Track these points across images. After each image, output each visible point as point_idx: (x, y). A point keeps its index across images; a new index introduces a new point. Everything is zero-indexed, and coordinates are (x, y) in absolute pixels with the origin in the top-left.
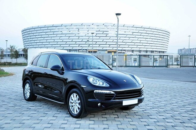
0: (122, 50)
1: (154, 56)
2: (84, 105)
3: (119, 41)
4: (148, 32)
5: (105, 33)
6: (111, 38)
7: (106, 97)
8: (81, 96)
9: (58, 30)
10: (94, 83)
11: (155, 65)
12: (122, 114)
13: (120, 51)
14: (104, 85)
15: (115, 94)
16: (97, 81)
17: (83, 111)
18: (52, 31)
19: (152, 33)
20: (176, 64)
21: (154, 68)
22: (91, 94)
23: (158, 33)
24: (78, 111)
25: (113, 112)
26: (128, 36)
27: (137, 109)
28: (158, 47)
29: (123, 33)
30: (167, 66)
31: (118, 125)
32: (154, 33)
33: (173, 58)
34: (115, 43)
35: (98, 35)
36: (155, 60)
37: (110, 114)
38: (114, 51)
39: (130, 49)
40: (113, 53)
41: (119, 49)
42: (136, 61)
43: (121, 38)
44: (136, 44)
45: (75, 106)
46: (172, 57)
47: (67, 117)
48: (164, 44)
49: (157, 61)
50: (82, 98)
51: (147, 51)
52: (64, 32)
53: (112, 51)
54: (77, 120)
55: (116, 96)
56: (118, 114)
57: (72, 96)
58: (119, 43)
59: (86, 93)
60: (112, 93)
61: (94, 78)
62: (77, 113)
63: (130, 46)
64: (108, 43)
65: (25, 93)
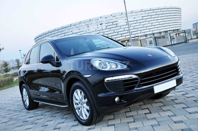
0: (135, 37)
1: (170, 34)
2: (94, 104)
3: (130, 28)
4: (158, 13)
5: (114, 23)
6: (122, 27)
7: (125, 85)
8: (87, 92)
9: (68, 30)
10: (102, 68)
11: (173, 43)
12: (155, 105)
13: (134, 38)
14: (119, 68)
15: (140, 79)
16: (107, 63)
17: (95, 114)
18: (63, 32)
19: (162, 13)
20: (196, 37)
21: (172, 46)
22: (100, 86)
23: (168, 12)
24: (88, 115)
25: (141, 105)
26: (138, 21)
27: (174, 95)
28: (171, 27)
29: (133, 19)
30: (186, 42)
31: (154, 128)
32: (165, 12)
33: (191, 32)
34: (126, 32)
35: (108, 27)
36: (172, 39)
37: (137, 109)
38: (127, 39)
39: (143, 34)
40: (126, 42)
41: (132, 36)
42: (152, 43)
43: (132, 25)
44: (148, 28)
45: (82, 108)
46: (189, 32)
47: (75, 126)
48: (176, 21)
49: (174, 38)
50: (88, 94)
51: (160, 33)
52: (74, 32)
53: (125, 40)
54: (88, 129)
55: (142, 81)
56: (149, 106)
57: (75, 94)
58: (131, 31)
59: (94, 86)
60: (134, 77)
61: (101, 61)
62: (87, 118)
63: (142, 31)
64: (120, 33)
65: (24, 100)
